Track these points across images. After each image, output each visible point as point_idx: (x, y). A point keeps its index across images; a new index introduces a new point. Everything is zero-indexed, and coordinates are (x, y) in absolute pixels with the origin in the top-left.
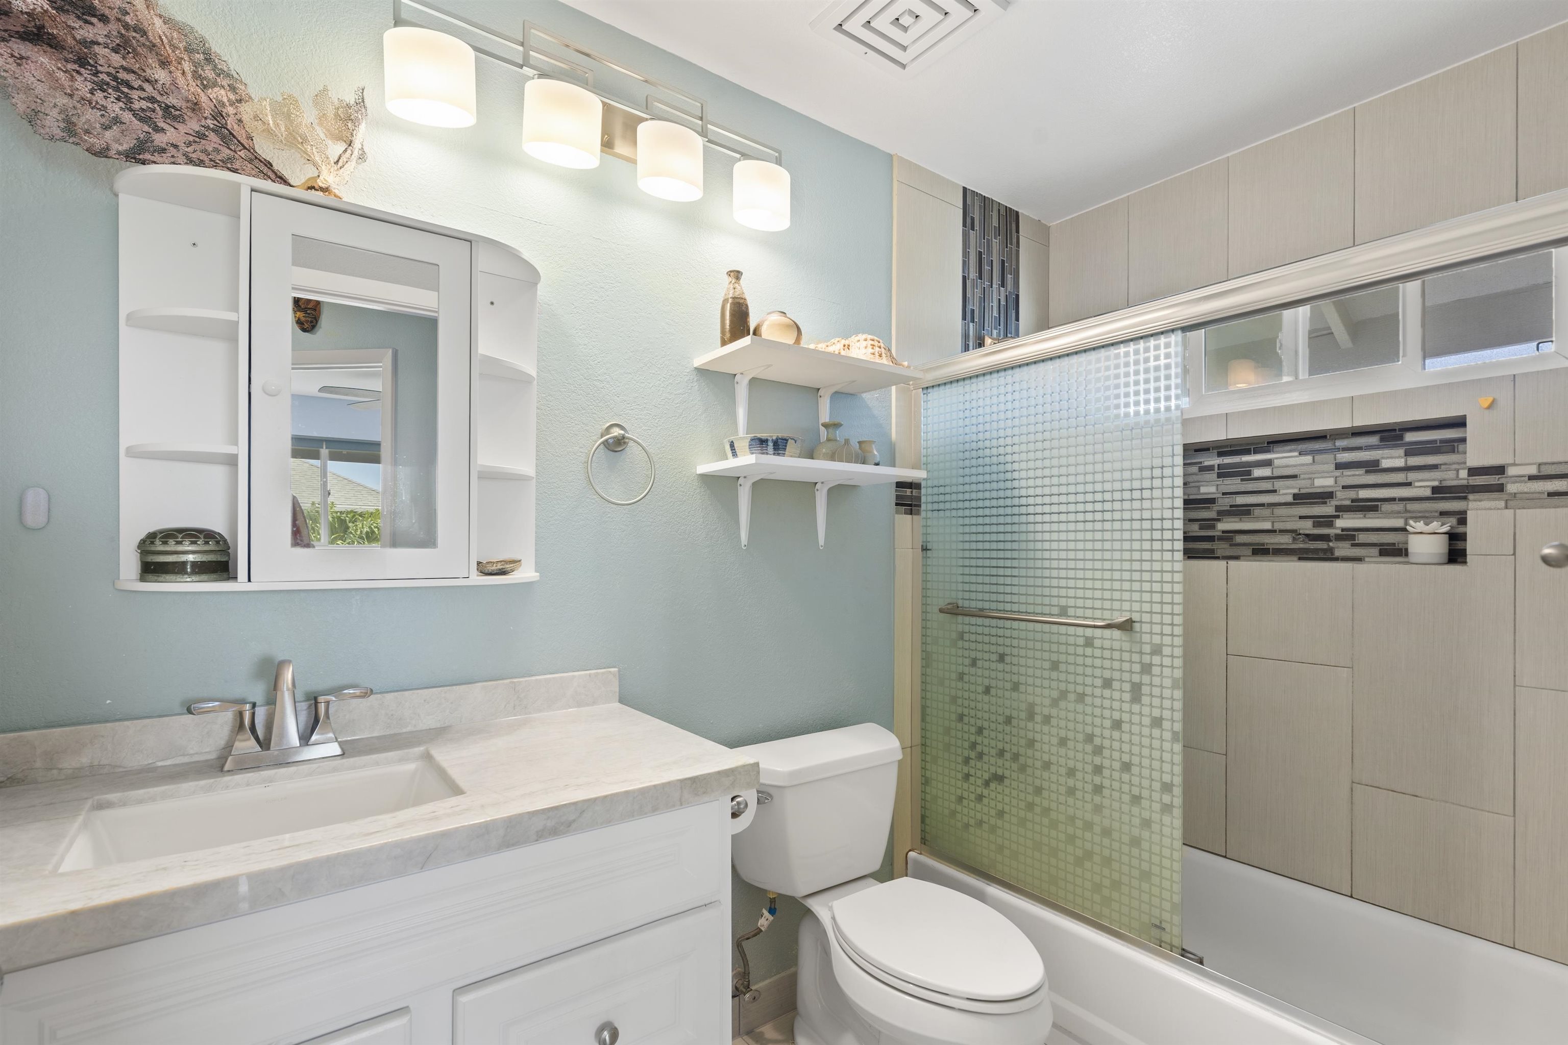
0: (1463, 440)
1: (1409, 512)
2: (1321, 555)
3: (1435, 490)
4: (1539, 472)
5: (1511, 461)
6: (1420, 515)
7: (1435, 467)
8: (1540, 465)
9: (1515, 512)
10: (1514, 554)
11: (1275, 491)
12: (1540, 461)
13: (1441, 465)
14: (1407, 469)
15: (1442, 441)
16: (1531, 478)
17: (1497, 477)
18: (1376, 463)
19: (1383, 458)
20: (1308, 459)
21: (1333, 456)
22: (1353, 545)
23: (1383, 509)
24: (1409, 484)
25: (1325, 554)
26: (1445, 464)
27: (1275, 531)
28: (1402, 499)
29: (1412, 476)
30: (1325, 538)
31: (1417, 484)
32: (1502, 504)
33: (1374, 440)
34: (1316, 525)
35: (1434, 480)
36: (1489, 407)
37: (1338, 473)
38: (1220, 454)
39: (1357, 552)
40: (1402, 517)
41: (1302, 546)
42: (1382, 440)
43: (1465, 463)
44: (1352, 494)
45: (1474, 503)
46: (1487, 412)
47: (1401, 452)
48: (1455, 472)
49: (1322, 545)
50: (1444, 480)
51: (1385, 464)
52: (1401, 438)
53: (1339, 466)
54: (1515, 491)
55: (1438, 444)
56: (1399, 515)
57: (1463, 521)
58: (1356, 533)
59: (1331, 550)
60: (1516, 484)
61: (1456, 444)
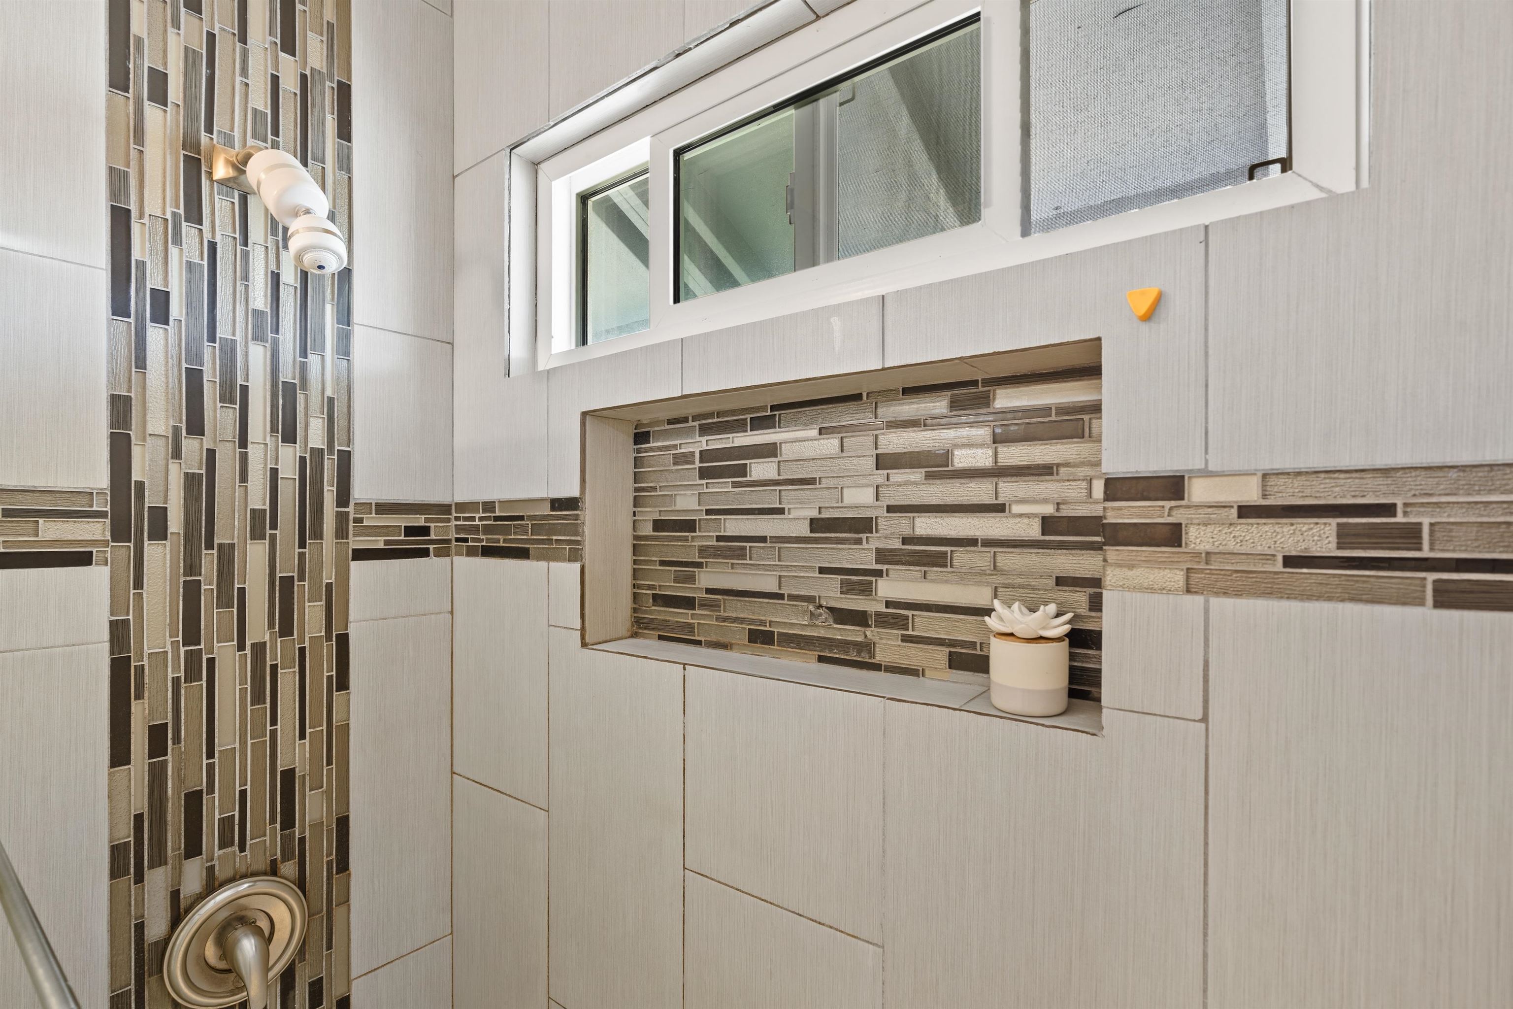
0: (1096, 408)
1: (1003, 573)
2: (853, 656)
3: (1048, 524)
4: (1264, 496)
5: (1199, 464)
6: (1019, 581)
7: (1046, 470)
8: (1265, 476)
9: (1207, 602)
10: (1205, 719)
11: (781, 511)
12: (1267, 465)
13: (1058, 465)
14: (999, 472)
15: (1063, 410)
16: (1246, 511)
17: (1168, 504)
18: (945, 457)
19: (956, 446)
20: (831, 444)
21: (871, 439)
22: (906, 639)
23: (956, 563)
24: (999, 508)
25: (859, 652)
26: (1067, 465)
27: (780, 596)
28: (989, 543)
29: (1008, 489)
30: (859, 619)
31: (1016, 509)
32: (1178, 578)
33: (938, 405)
34: (848, 588)
35: (1045, 501)
36: (1148, 317)
37: (880, 477)
38: (705, 430)
39: (913, 656)
40: (988, 584)
41: (822, 633)
42: (954, 405)
43: (1098, 464)
44: (902, 525)
45: (1117, 571)
46: (1144, 327)
47: (983, 433)
48: (1084, 484)
49: (852, 633)
50: (1065, 503)
51: (962, 459)
52: (985, 401)
53: (883, 462)
54: (1208, 547)
55: (1053, 418)
56: (984, 578)
57: (1096, 604)
58: (909, 613)
59: (868, 647)
60: (1210, 528)
61: (1086, 418)
